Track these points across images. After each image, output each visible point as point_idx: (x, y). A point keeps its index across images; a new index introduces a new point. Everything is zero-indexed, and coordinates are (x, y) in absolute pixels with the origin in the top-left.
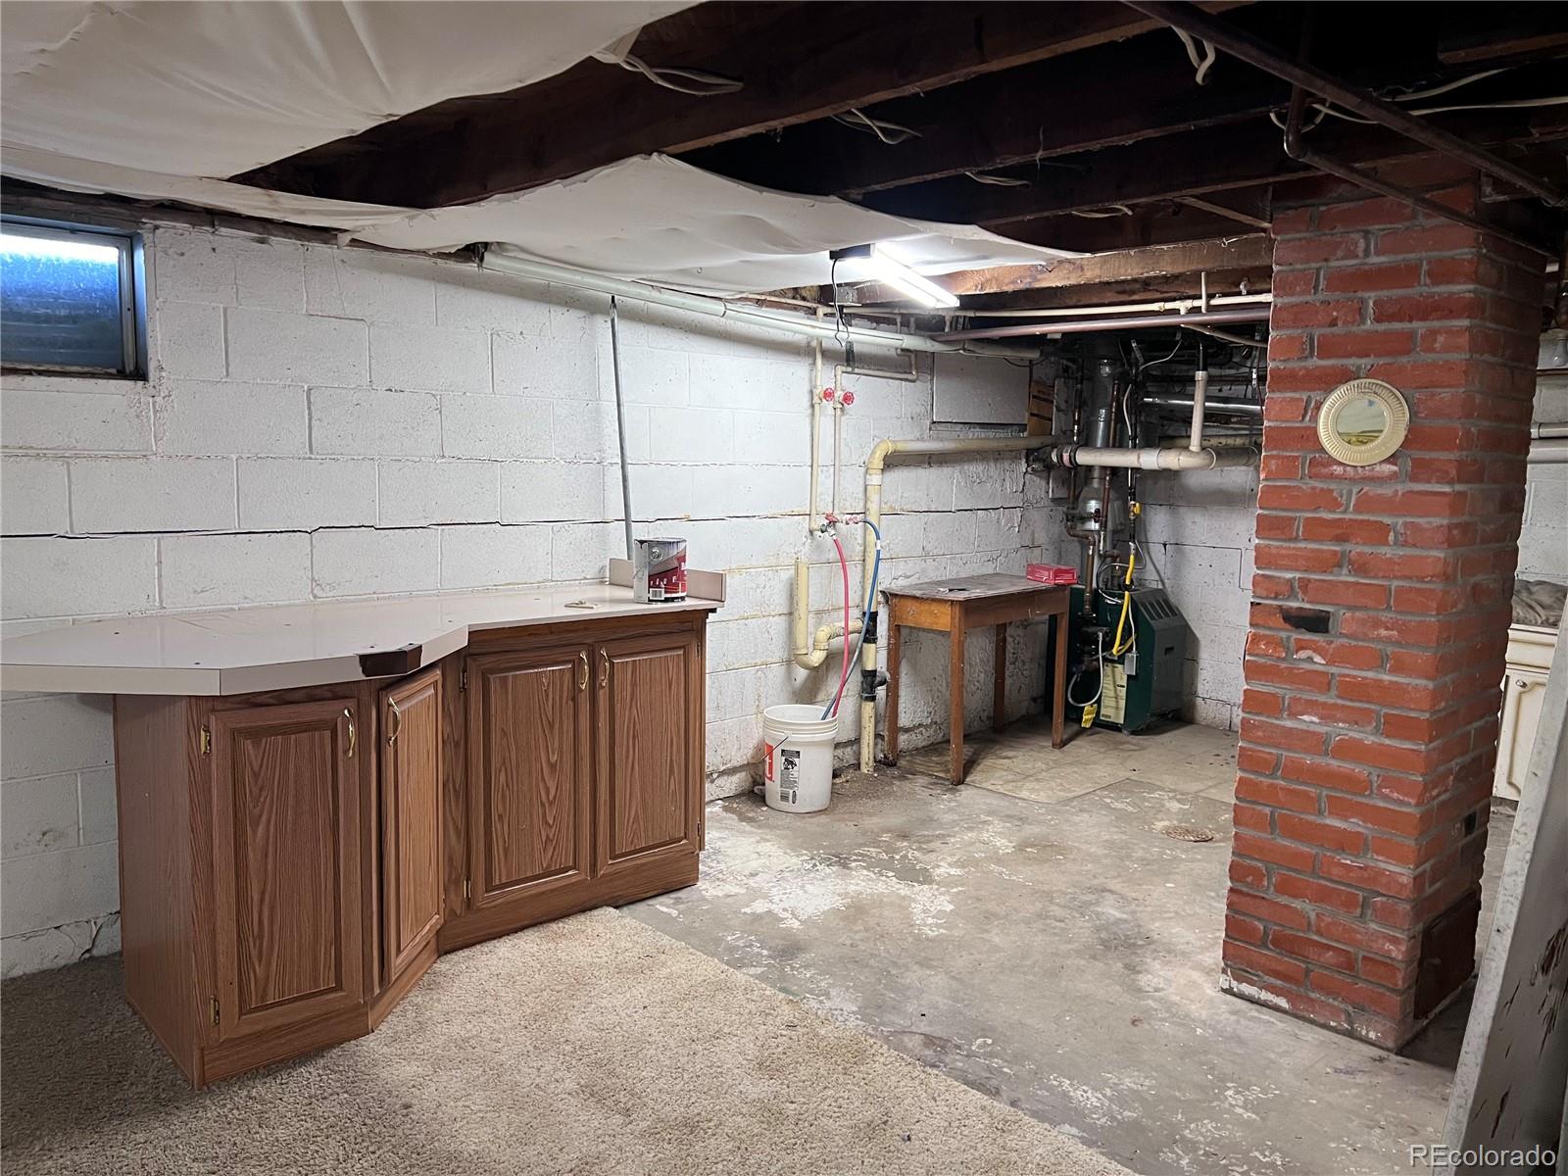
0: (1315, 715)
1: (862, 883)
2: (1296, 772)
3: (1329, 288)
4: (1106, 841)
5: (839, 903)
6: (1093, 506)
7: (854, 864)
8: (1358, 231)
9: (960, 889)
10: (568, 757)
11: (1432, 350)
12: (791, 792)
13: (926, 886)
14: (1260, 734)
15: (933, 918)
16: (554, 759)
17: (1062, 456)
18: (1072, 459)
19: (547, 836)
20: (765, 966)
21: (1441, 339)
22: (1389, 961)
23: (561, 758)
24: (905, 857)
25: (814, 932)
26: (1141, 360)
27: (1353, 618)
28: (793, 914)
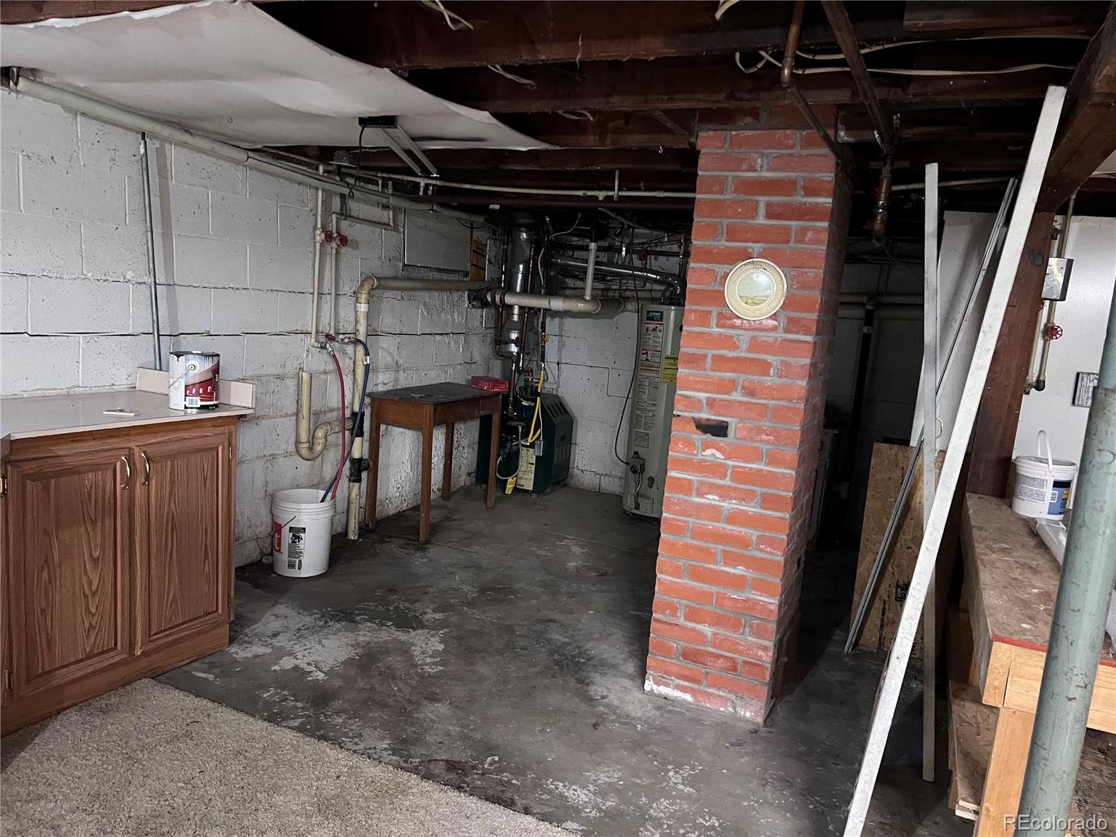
0: (717, 495)
1: (367, 634)
2: (700, 534)
3: (736, 191)
4: (541, 581)
5: (351, 653)
6: (514, 336)
7: (358, 618)
8: (757, 153)
9: (445, 630)
10: (109, 552)
11: (803, 242)
12: (297, 560)
13: (420, 631)
14: (677, 508)
15: (431, 657)
16: (96, 554)
17: (495, 297)
18: (502, 301)
19: (90, 624)
20: (302, 716)
21: (809, 235)
22: (760, 663)
23: (104, 553)
24: (397, 608)
25: (337, 683)
26: (551, 231)
27: (744, 427)
28: (316, 667)
